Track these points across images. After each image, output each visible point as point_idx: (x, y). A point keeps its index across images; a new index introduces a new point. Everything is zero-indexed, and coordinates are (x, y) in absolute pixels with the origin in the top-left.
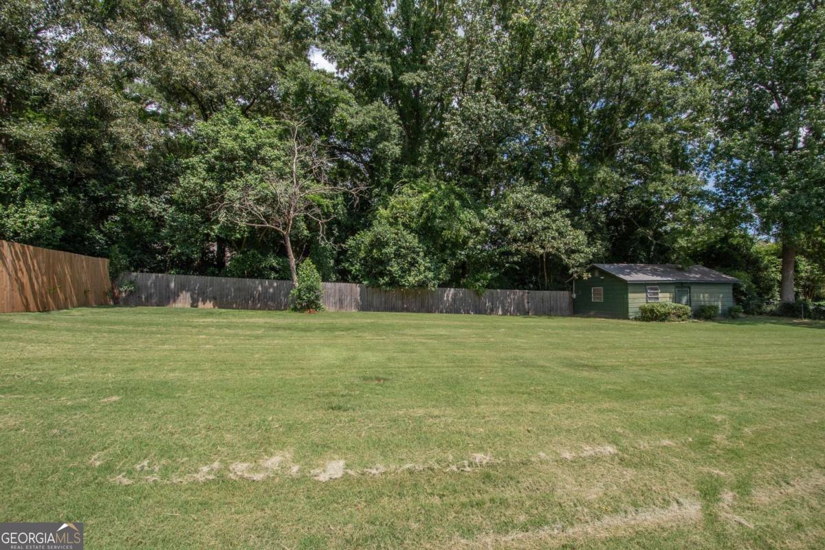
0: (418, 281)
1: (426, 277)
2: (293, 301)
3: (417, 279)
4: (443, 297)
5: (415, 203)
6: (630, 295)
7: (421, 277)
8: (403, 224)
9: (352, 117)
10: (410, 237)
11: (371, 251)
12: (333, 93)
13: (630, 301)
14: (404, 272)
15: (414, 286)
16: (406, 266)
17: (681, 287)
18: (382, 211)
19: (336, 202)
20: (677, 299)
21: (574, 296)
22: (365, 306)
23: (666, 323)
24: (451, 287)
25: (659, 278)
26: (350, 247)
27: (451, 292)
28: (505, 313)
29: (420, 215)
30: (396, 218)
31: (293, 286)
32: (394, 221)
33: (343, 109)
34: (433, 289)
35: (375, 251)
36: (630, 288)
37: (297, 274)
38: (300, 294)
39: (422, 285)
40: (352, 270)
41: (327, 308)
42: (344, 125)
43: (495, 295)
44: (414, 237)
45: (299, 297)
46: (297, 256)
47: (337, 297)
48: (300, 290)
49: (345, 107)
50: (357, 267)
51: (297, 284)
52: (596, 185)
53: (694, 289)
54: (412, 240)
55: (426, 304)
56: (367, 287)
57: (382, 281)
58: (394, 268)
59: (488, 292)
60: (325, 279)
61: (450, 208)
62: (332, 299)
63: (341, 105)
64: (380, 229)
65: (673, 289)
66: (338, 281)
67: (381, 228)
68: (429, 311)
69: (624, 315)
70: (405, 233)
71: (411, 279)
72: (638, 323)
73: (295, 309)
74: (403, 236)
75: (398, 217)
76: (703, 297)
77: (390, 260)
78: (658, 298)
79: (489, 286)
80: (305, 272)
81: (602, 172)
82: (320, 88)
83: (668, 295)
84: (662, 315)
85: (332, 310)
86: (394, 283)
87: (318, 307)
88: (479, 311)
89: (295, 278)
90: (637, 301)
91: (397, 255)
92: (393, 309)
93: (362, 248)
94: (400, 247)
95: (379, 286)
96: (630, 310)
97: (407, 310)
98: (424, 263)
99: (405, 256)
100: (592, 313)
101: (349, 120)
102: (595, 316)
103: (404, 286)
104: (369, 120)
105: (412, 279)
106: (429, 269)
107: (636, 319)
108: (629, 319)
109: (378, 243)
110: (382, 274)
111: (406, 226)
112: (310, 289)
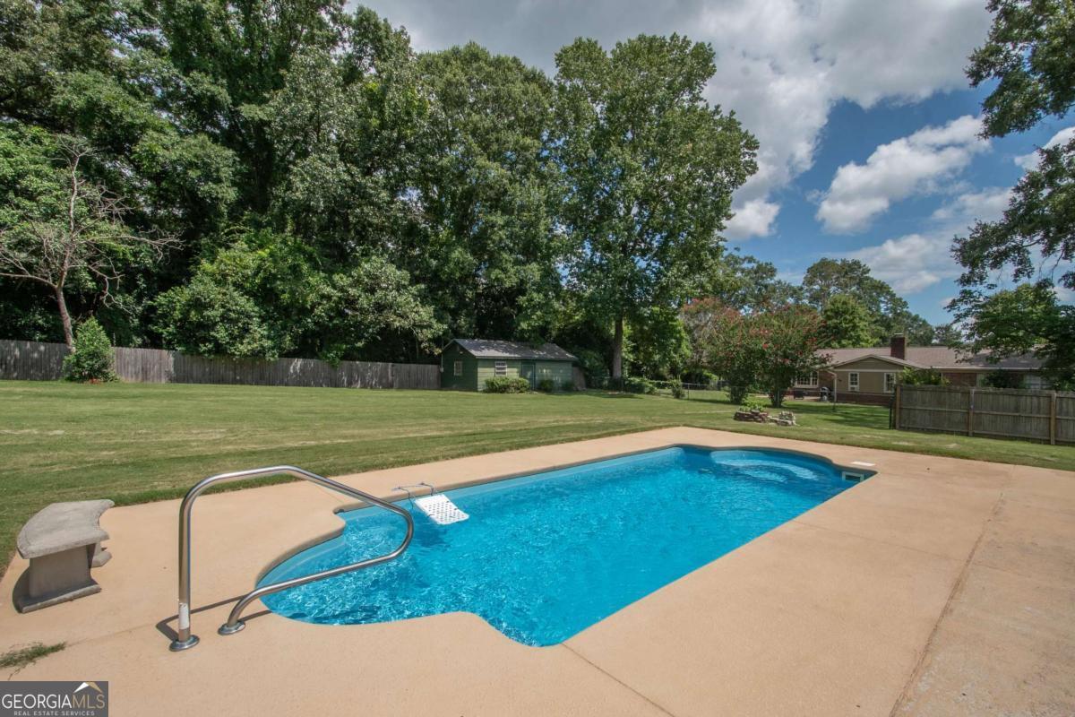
0: (252, 350)
1: (262, 346)
2: (68, 369)
3: (249, 348)
4: (288, 368)
5: (251, 260)
6: (480, 370)
7: (255, 345)
8: (234, 284)
9: (167, 149)
10: (242, 300)
11: (188, 311)
12: (138, 117)
13: (479, 375)
14: (235, 338)
15: (246, 355)
16: (236, 332)
17: (527, 363)
18: (205, 265)
19: (138, 249)
20: (522, 374)
21: (442, 370)
22: (181, 377)
23: (506, 394)
24: (299, 357)
25: (507, 355)
26: (161, 305)
27: (298, 363)
28: (364, 386)
29: (256, 274)
30: (225, 276)
31: (69, 352)
32: (221, 280)
33: (152, 139)
34: (272, 359)
35: (193, 313)
36: (480, 363)
37: (75, 336)
38: (78, 361)
39: (258, 354)
40: (162, 333)
41: (123, 379)
42: (153, 157)
43: (354, 367)
44: (248, 300)
45: (78, 364)
46: (74, 314)
47: (139, 366)
48: (78, 357)
49: (155, 135)
50: (171, 329)
51: (74, 349)
52: (452, 265)
53: (538, 365)
54: (246, 304)
55: (267, 376)
56: (183, 354)
57: (203, 348)
58: (221, 334)
59: (346, 363)
60: (121, 342)
61: (295, 269)
62: (130, 368)
63: (150, 132)
64: (201, 288)
65: (519, 365)
66: (144, 345)
67: (201, 286)
68: (271, 383)
69: (474, 388)
70: (236, 294)
71: (241, 347)
72: (486, 394)
73: (71, 379)
74: (232, 298)
75: (228, 275)
76: (545, 372)
77: (215, 324)
78: (505, 373)
79: (344, 358)
80: (88, 335)
81: (457, 253)
82: (119, 110)
83: (516, 370)
84: (500, 388)
85: (131, 380)
86: (219, 349)
87: (106, 377)
88: (335, 383)
89: (71, 341)
90: (485, 374)
91: (224, 318)
92: (221, 380)
93: (178, 307)
94: (229, 310)
95: (200, 354)
96: (479, 383)
97: (242, 382)
98: (259, 330)
99: (235, 322)
100: (454, 386)
101: (161, 152)
102: (456, 389)
103: (233, 354)
104: (188, 156)
105: (244, 348)
106: (269, 338)
107: (484, 391)
108: (477, 391)
109: (198, 304)
110: (205, 340)
111: (237, 286)
112: (94, 355)
